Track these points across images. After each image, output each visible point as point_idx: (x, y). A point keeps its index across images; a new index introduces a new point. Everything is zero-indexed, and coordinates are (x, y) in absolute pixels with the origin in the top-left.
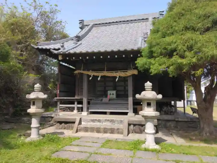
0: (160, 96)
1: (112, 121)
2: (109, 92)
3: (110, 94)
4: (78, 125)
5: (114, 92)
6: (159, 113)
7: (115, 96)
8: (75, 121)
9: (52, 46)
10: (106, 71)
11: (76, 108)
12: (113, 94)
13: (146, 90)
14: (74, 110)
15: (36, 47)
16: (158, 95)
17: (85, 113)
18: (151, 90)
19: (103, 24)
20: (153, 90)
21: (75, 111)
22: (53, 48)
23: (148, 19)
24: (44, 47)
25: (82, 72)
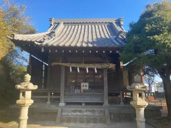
2: (82, 84)
5: (87, 84)
7: (87, 88)
8: (57, 112)
10: (84, 63)
11: (49, 100)
12: (86, 86)
14: (47, 101)
15: (12, 38)
17: (62, 104)
25: (60, 64)
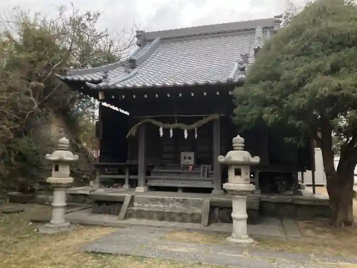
0: (256, 160)
1: (184, 202)
2: (183, 154)
3: (185, 158)
4: (128, 207)
5: (192, 155)
6: (254, 186)
7: (192, 162)
8: (124, 200)
9: (89, 76)
11: (127, 181)
12: (190, 158)
13: (234, 148)
14: (124, 183)
15: (63, 78)
16: (253, 157)
17: (140, 189)
18: (243, 149)
19: (177, 37)
20: (245, 149)
21: (126, 186)
22: (90, 79)
23: (255, 30)
24: (76, 78)
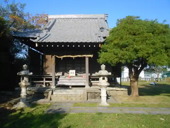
2: (70, 71)
3: (71, 73)
4: (51, 95)
5: (74, 71)
6: (109, 84)
8: (49, 92)
11: (44, 84)
12: (73, 73)
13: (102, 69)
16: (109, 72)
17: (53, 87)
18: (105, 69)
